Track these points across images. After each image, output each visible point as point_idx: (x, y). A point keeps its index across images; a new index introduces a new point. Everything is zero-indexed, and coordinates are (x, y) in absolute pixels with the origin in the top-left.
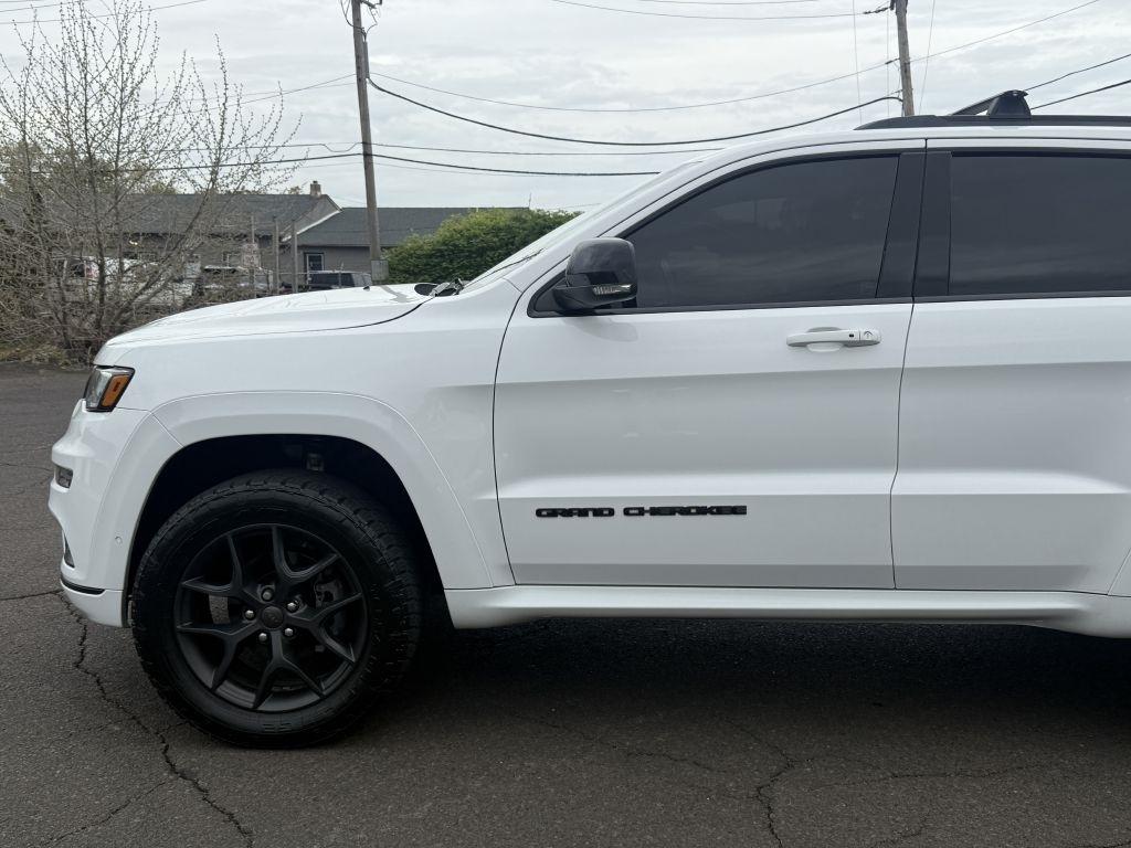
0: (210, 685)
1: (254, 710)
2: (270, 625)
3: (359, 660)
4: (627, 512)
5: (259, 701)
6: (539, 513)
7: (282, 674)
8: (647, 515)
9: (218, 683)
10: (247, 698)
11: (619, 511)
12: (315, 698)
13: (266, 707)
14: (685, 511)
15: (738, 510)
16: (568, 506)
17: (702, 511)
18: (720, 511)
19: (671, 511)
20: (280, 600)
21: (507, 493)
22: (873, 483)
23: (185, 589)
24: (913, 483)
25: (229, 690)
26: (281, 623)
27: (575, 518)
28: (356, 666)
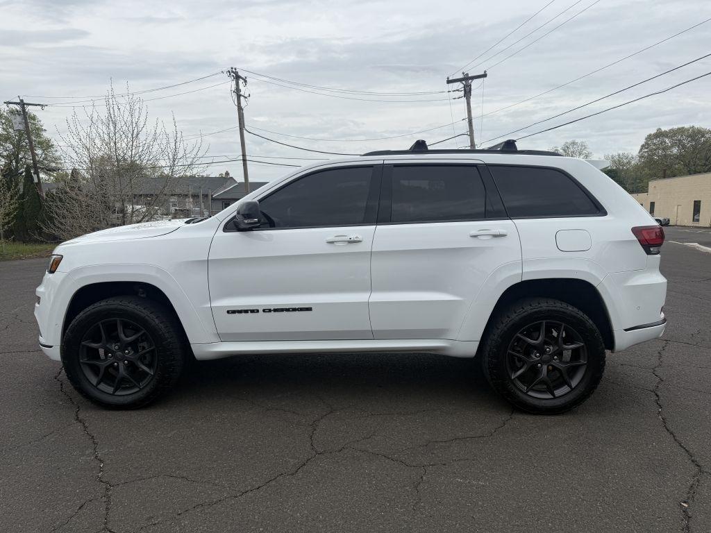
0: (95, 383)
1: (113, 394)
2: (118, 360)
3: (155, 374)
4: (264, 311)
5: (116, 390)
6: (228, 312)
7: (123, 380)
8: (272, 312)
9: (98, 383)
10: (110, 390)
11: (261, 311)
12: (137, 390)
13: (117, 393)
14: (288, 310)
15: (309, 309)
16: (240, 309)
17: (294, 310)
18: (302, 309)
19: (282, 310)
20: (122, 349)
21: (215, 304)
22: (362, 297)
23: (84, 346)
24: (378, 297)
25: (103, 386)
26: (123, 359)
27: (243, 314)
28: (153, 376)
